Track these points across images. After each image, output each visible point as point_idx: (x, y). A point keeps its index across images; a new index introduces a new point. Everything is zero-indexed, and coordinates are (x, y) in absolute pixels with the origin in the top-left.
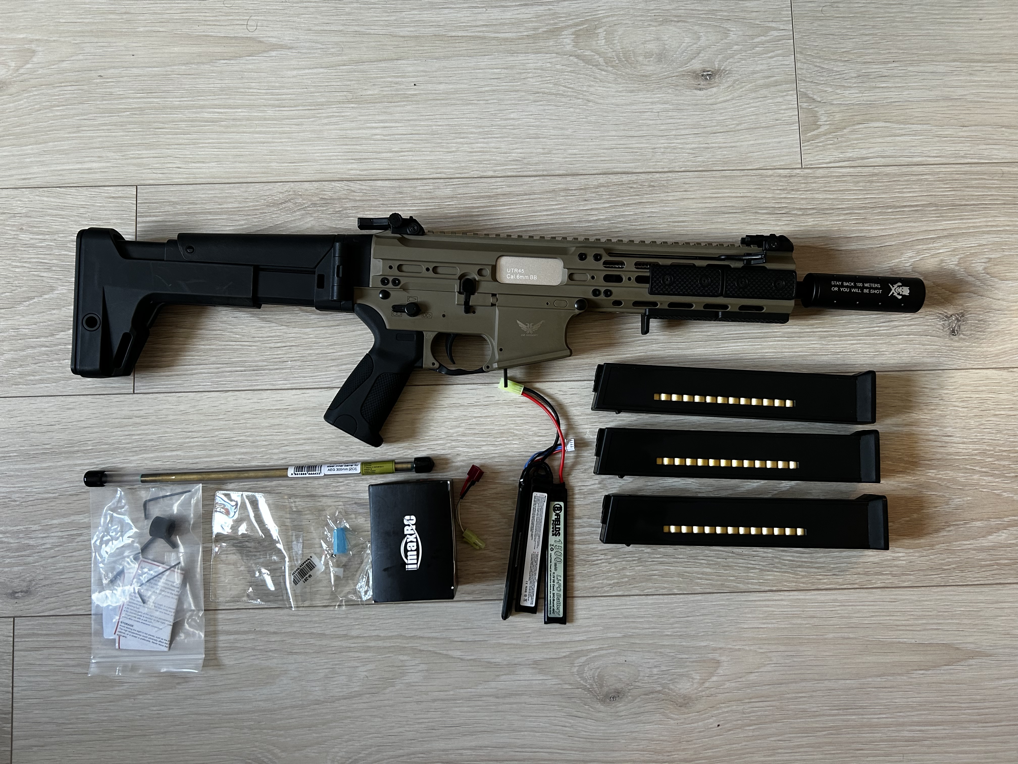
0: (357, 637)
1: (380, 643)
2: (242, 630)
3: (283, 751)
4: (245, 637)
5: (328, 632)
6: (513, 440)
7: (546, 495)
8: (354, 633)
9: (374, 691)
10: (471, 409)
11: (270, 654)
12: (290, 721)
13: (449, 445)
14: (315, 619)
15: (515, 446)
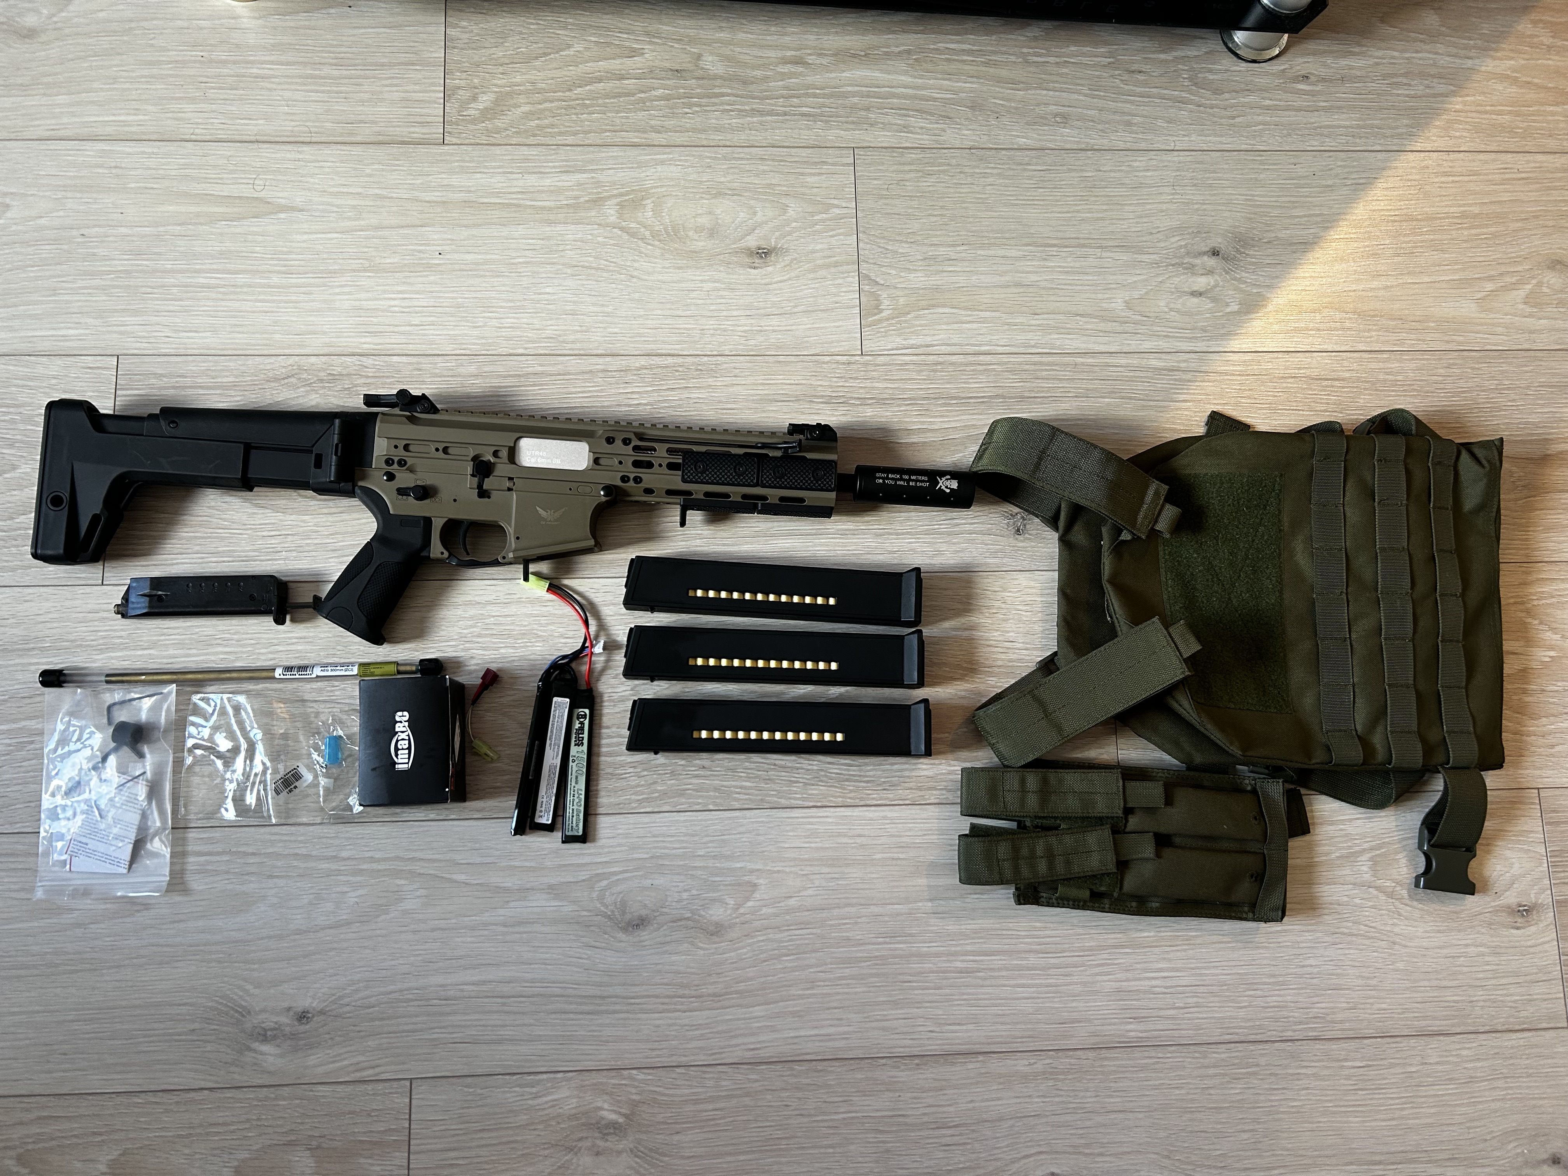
0: (348, 859)
1: (375, 866)
2: (215, 850)
3: (255, 988)
4: (218, 858)
5: (314, 853)
6: (536, 642)
7: (568, 700)
8: (344, 854)
9: (365, 919)
10: (489, 608)
11: (247, 877)
12: (266, 953)
13: (462, 647)
14: (300, 839)
15: (538, 648)
